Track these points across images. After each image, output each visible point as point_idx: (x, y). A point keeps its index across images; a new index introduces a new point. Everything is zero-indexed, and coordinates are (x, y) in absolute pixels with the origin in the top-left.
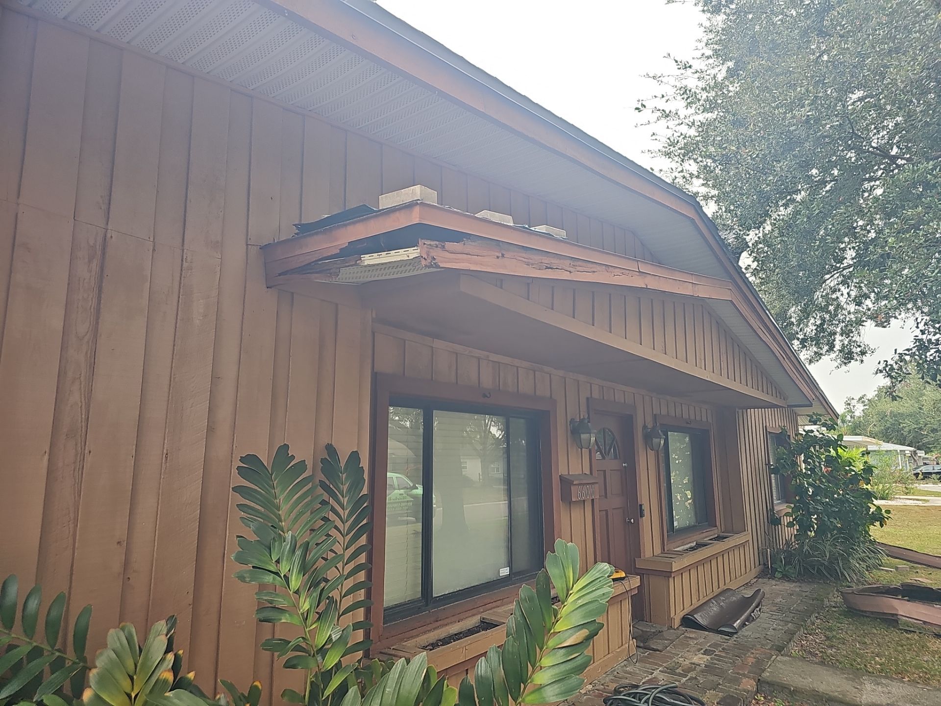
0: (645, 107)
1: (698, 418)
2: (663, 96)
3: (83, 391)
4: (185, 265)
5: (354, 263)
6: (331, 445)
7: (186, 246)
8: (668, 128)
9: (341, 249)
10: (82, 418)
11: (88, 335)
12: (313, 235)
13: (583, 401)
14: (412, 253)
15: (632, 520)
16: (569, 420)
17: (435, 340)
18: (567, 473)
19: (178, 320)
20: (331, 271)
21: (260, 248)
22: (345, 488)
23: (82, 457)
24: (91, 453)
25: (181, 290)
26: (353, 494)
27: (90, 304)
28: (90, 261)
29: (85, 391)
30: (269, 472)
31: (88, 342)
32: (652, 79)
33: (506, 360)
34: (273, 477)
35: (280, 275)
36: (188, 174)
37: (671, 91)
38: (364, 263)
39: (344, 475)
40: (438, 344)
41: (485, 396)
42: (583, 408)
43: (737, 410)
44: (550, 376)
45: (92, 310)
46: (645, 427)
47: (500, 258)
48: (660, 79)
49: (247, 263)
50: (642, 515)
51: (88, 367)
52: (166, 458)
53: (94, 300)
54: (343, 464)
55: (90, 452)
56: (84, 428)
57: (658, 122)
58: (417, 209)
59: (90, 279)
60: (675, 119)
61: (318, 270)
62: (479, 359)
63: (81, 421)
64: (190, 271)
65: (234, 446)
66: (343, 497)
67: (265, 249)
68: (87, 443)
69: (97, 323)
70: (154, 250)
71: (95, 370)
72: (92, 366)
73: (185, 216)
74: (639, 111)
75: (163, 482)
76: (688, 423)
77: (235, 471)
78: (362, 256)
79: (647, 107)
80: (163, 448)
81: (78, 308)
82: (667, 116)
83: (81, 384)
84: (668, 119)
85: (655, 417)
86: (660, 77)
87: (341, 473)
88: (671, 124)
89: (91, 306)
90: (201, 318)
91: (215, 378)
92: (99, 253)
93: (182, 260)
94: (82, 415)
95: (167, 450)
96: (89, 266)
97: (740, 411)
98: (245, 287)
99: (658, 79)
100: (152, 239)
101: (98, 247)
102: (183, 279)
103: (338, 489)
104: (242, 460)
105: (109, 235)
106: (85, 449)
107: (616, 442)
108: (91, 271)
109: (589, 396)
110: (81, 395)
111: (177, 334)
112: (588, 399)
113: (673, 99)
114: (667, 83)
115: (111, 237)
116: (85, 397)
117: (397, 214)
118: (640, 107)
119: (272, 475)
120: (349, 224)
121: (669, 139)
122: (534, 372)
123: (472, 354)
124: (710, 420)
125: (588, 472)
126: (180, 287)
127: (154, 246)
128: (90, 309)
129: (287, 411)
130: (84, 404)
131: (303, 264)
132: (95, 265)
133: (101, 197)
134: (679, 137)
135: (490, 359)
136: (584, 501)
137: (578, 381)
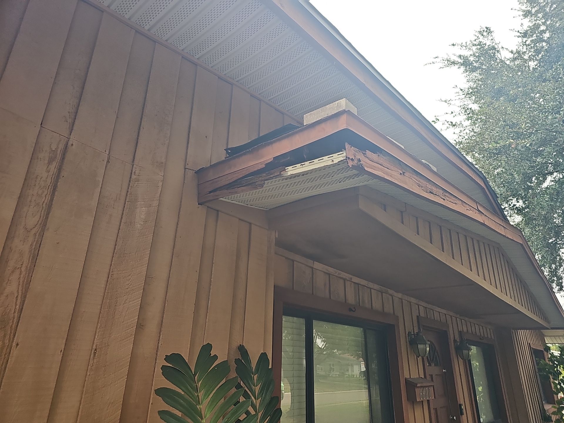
0: (438, 120)
1: (486, 336)
2: (452, 113)
3: (21, 281)
4: (134, 177)
5: (279, 173)
6: (243, 346)
7: (136, 162)
8: (454, 133)
9: (267, 164)
10: (15, 308)
11: (36, 228)
12: (241, 155)
13: (415, 318)
14: (337, 158)
15: (455, 418)
16: (407, 333)
17: (315, 262)
18: (409, 377)
19: (122, 224)
20: (257, 184)
21: (195, 173)
22: (257, 389)
23: (8, 350)
24: (18, 347)
25: (128, 197)
26: (265, 396)
27: (43, 200)
28: (50, 163)
29: (23, 281)
30: (193, 374)
31: (35, 234)
32: (444, 102)
33: (363, 282)
34: (196, 377)
35: (210, 192)
36: (143, 108)
37: (457, 110)
38: (287, 173)
39: (256, 377)
40: (317, 265)
41: (350, 310)
42: (416, 324)
43: (512, 330)
44: (392, 298)
45: (44, 205)
46: (455, 341)
47: (402, 175)
48: (449, 102)
49: (184, 182)
50: (462, 414)
51: (31, 258)
52: (95, 353)
53: (47, 197)
54: (254, 365)
55: (17, 345)
56: (16, 319)
57: (448, 129)
58: (344, 117)
59: (47, 178)
60: (460, 127)
61: (244, 185)
62: (345, 280)
63: (14, 312)
64: (136, 183)
65: (160, 344)
66: (255, 399)
67: (200, 172)
68: (17, 335)
69: (47, 218)
70: (108, 162)
71: (37, 261)
72: (35, 257)
73: (138, 139)
74: (435, 123)
75: (88, 379)
76: (480, 339)
77: (159, 371)
78: (286, 168)
79: (439, 121)
80: (93, 344)
81: (31, 201)
82: (454, 126)
83: (20, 274)
84: (455, 127)
85: (460, 333)
86: (449, 101)
87: (253, 374)
88: (457, 130)
89: (44, 202)
90: (142, 223)
91: (148, 279)
92: (59, 156)
93: (131, 173)
94: (16, 305)
95: (97, 345)
96: (48, 167)
97: (514, 331)
98: (181, 202)
99: (448, 102)
100: (107, 152)
101: (59, 152)
102: (130, 188)
103: (251, 390)
104: (167, 358)
105: (70, 143)
106: (13, 342)
107: (437, 352)
108: (49, 171)
109: (418, 315)
110: (19, 285)
111: (120, 234)
112: (417, 316)
113: (458, 115)
114: (455, 105)
115: (72, 145)
116: (23, 287)
117: (323, 125)
118: (435, 120)
119: (195, 375)
120: (275, 142)
121: (455, 140)
122: (382, 293)
123: (341, 276)
124: (493, 337)
125: (423, 377)
126: (127, 195)
127: (109, 159)
128: (43, 204)
129: (207, 312)
130: (20, 294)
131: (231, 181)
132: (53, 167)
133: (69, 112)
134: (463, 139)
135: (353, 280)
136: (422, 401)
137: (410, 302)
